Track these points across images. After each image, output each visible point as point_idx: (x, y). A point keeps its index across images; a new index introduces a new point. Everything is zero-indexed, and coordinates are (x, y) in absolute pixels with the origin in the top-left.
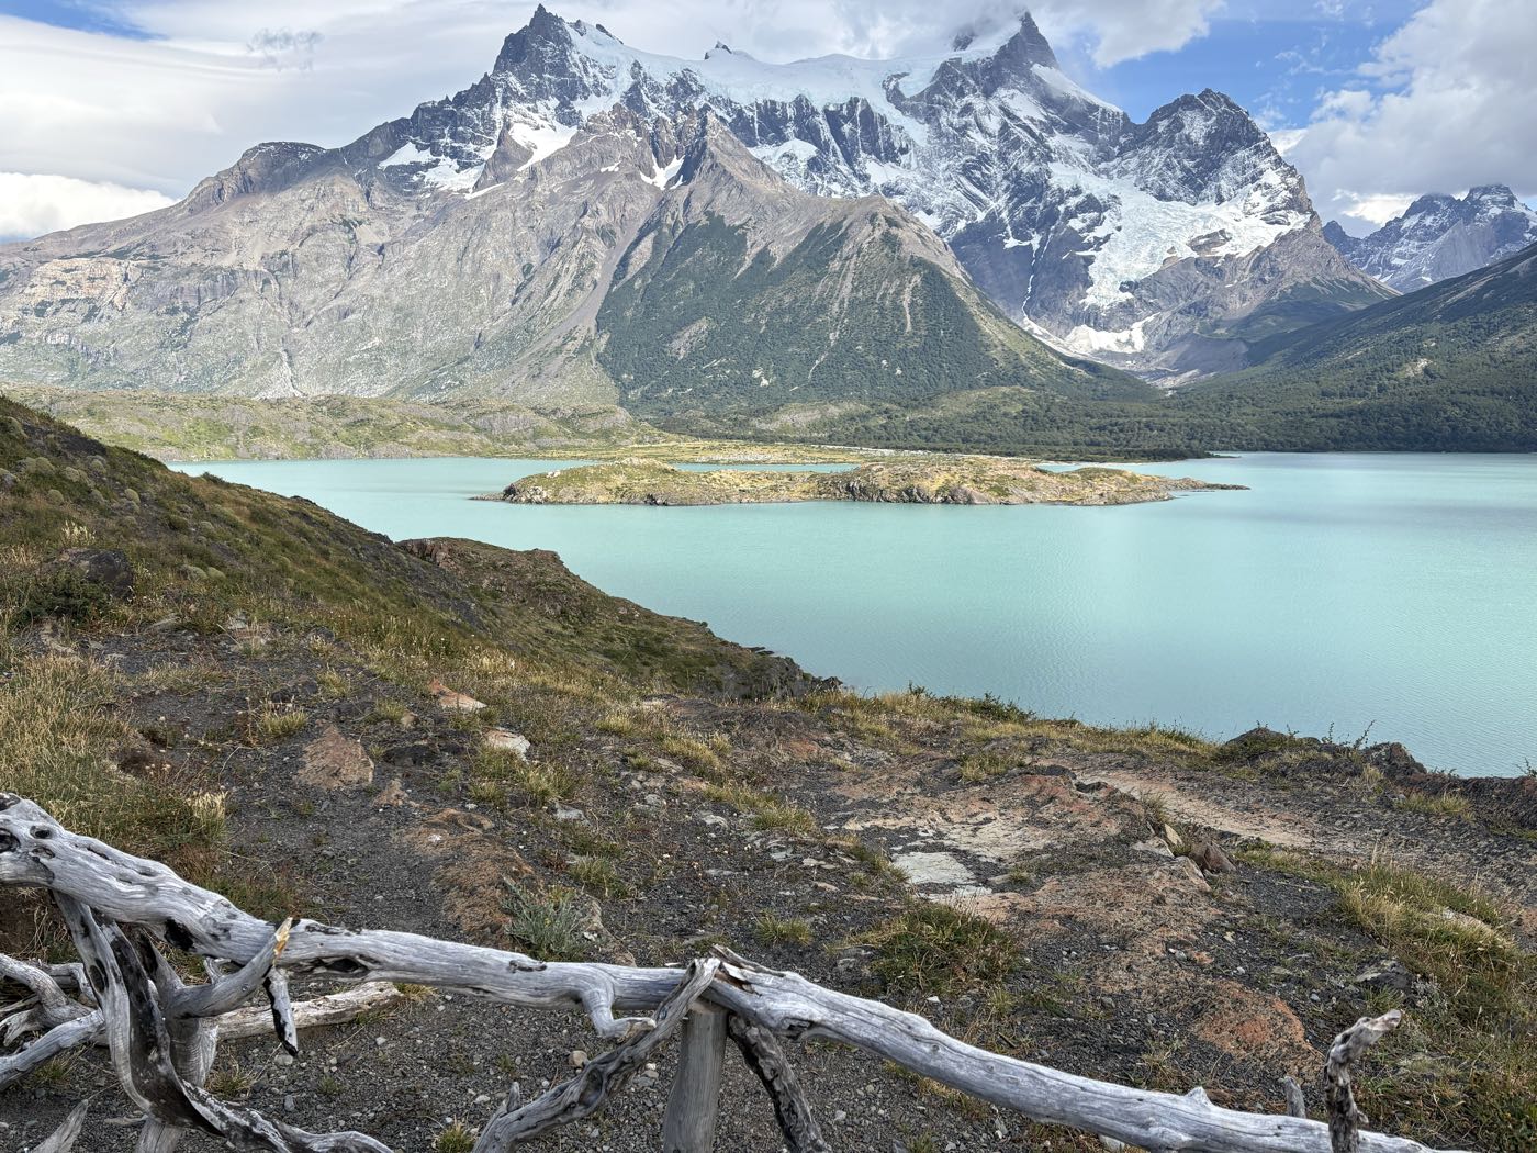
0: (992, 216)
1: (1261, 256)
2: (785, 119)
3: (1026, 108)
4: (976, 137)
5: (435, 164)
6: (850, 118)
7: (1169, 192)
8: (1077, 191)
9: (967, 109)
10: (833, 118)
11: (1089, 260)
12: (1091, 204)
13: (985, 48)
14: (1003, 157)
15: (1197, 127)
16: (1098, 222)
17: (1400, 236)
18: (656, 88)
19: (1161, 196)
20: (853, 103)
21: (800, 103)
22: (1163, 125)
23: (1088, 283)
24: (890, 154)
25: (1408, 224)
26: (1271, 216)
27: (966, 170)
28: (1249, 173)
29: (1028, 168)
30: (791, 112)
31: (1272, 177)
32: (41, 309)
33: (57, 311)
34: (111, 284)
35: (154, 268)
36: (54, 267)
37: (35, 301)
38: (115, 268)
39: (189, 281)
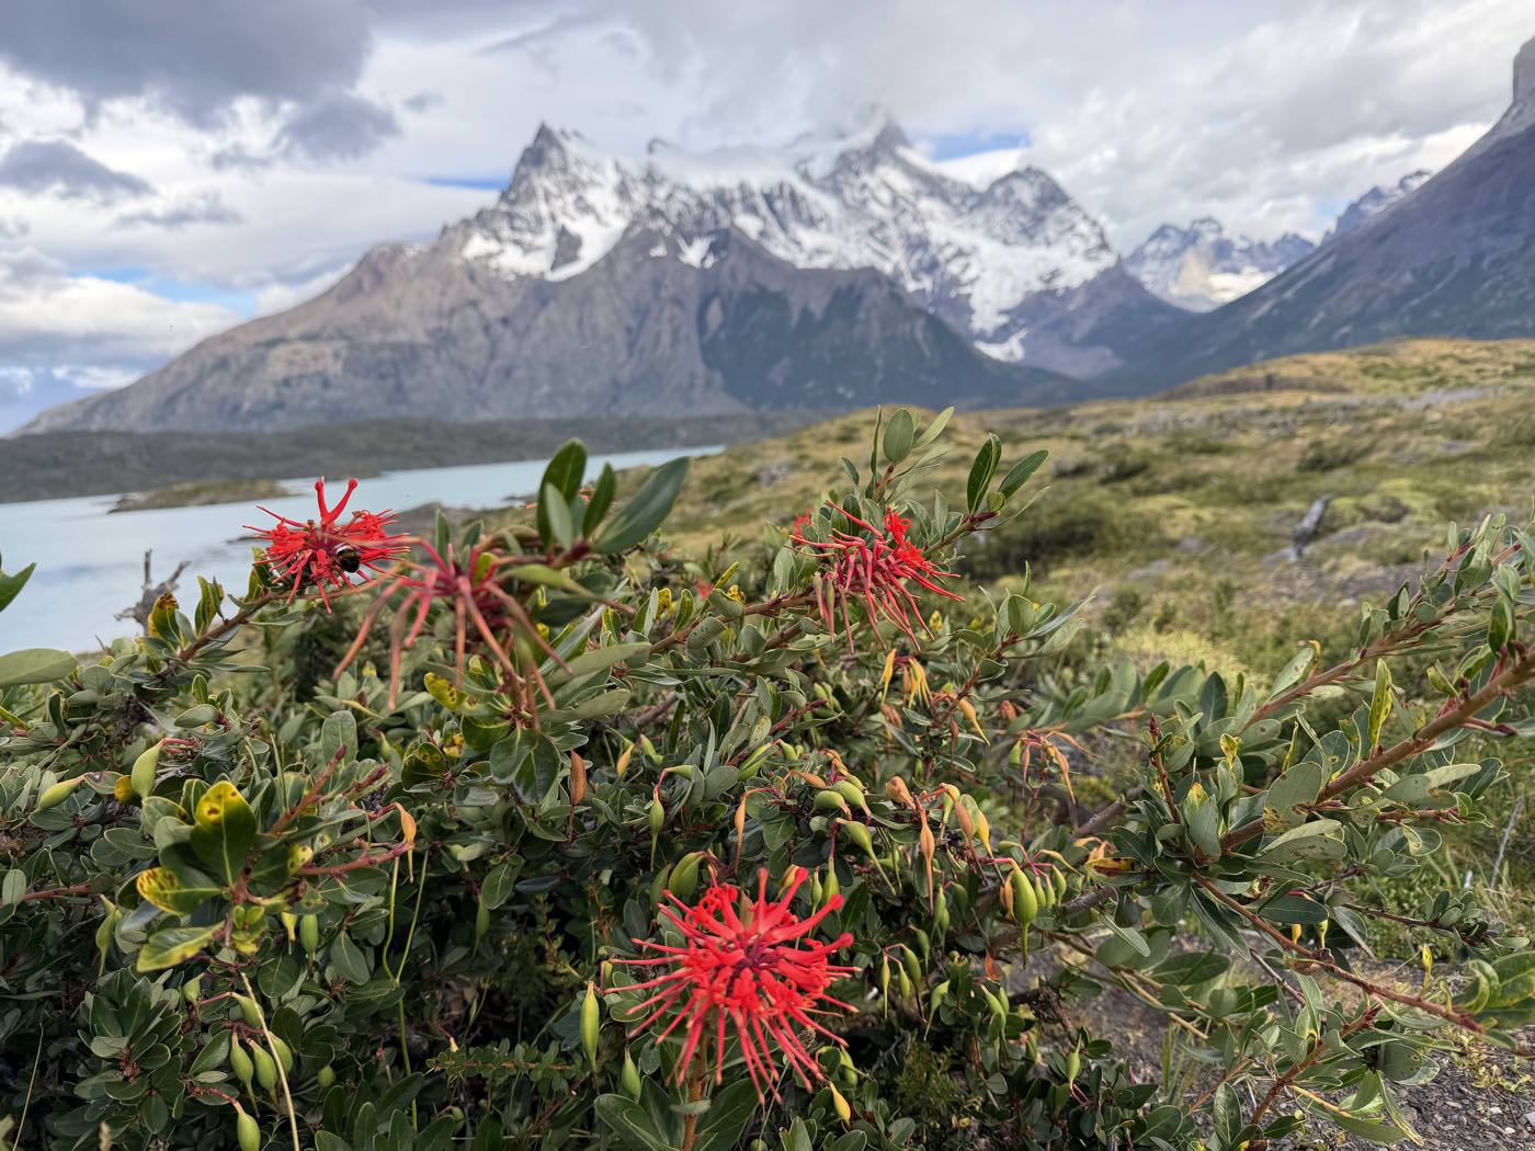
0: (896, 267)
1: (1088, 286)
2: (732, 201)
3: (901, 183)
4: (874, 208)
5: (502, 252)
6: (781, 196)
7: (1011, 239)
8: (949, 244)
9: (864, 187)
10: (768, 199)
11: (969, 295)
12: (960, 253)
13: (865, 137)
14: (896, 220)
15: (1026, 193)
16: (967, 266)
17: (1144, 258)
18: (634, 180)
19: (1006, 242)
20: (781, 187)
21: (743, 187)
22: (999, 191)
23: (972, 312)
24: (812, 223)
25: (1151, 248)
26: (1089, 255)
27: (871, 233)
28: (1067, 225)
29: (915, 229)
30: (737, 195)
31: (1083, 228)
32: (287, 382)
33: (299, 384)
34: (329, 360)
35: (354, 347)
36: (282, 351)
37: (279, 377)
38: (327, 349)
39: (385, 354)
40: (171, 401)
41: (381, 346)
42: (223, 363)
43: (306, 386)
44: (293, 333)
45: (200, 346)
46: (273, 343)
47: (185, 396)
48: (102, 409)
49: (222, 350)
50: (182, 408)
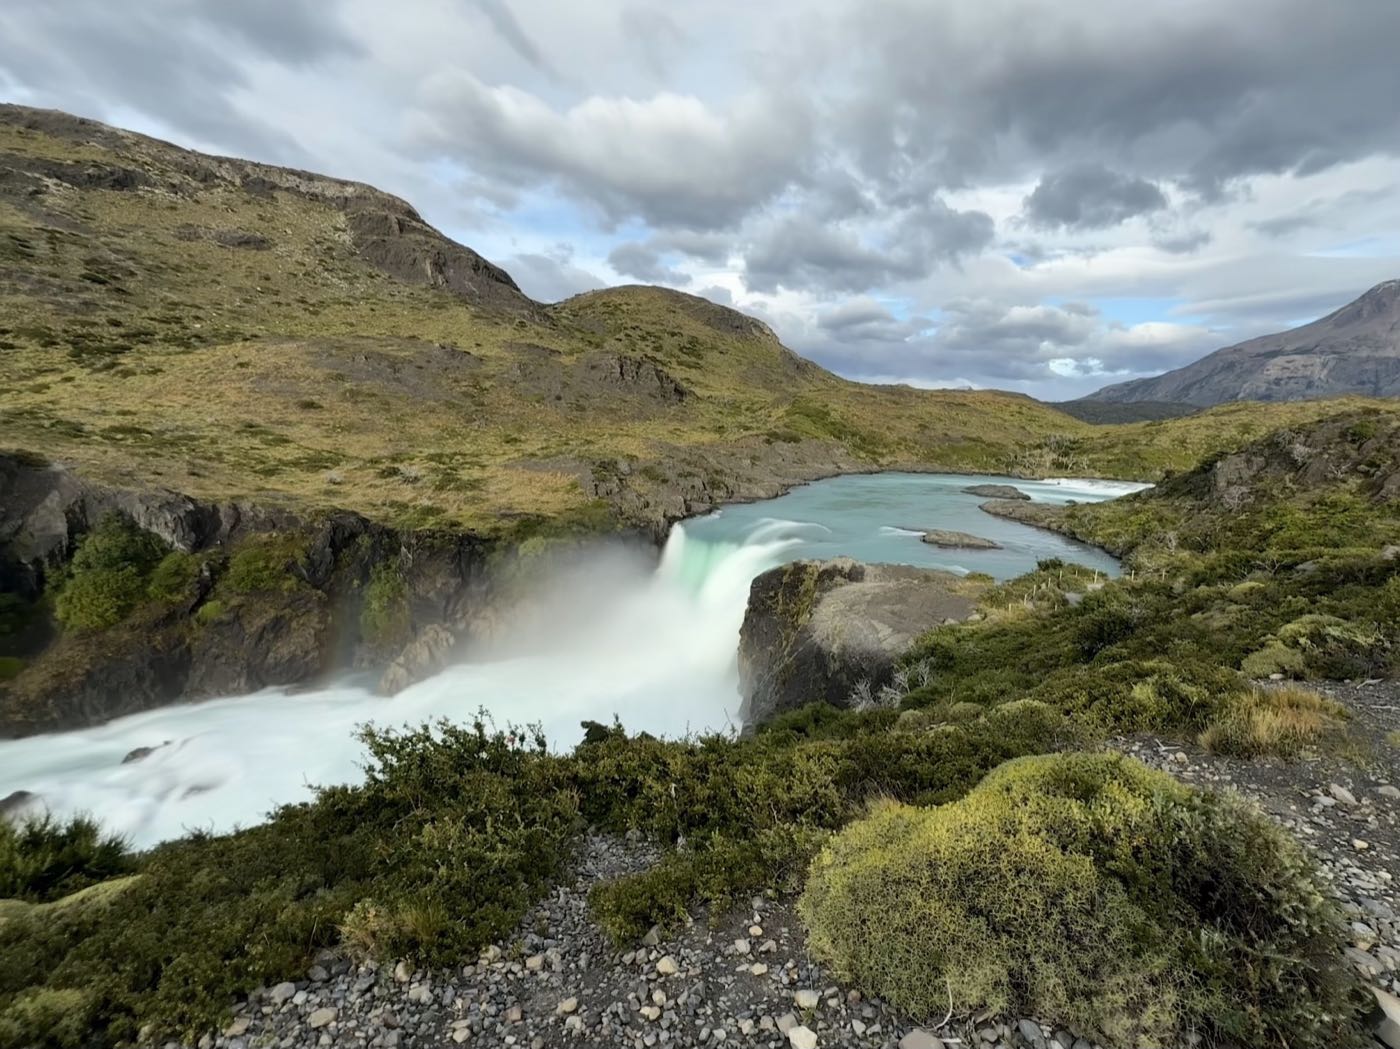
32: (1277, 382)
33: (1287, 383)
34: (1317, 369)
35: (1342, 358)
36: (1280, 360)
37: (1272, 378)
38: (1318, 360)
39: (1370, 366)
40: (1188, 388)
41: (1368, 359)
42: (1231, 366)
43: (1292, 385)
44: (1289, 348)
45: (1216, 354)
46: (1274, 354)
47: (1198, 386)
48: (1140, 390)
49: (1231, 358)
50: (1192, 393)
